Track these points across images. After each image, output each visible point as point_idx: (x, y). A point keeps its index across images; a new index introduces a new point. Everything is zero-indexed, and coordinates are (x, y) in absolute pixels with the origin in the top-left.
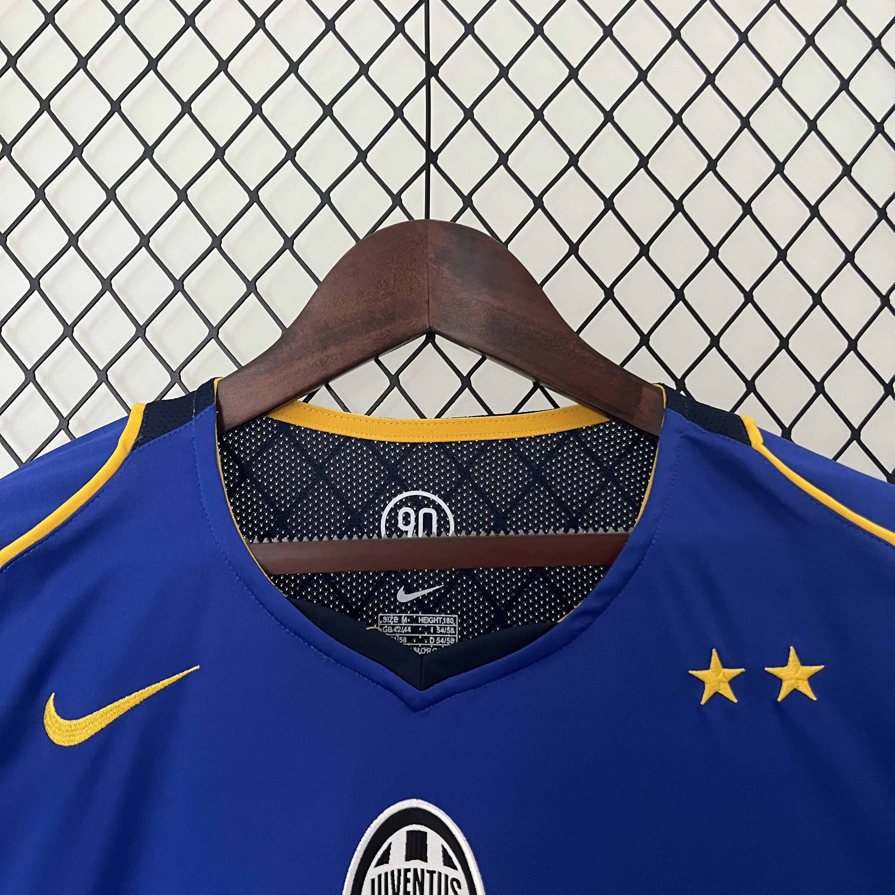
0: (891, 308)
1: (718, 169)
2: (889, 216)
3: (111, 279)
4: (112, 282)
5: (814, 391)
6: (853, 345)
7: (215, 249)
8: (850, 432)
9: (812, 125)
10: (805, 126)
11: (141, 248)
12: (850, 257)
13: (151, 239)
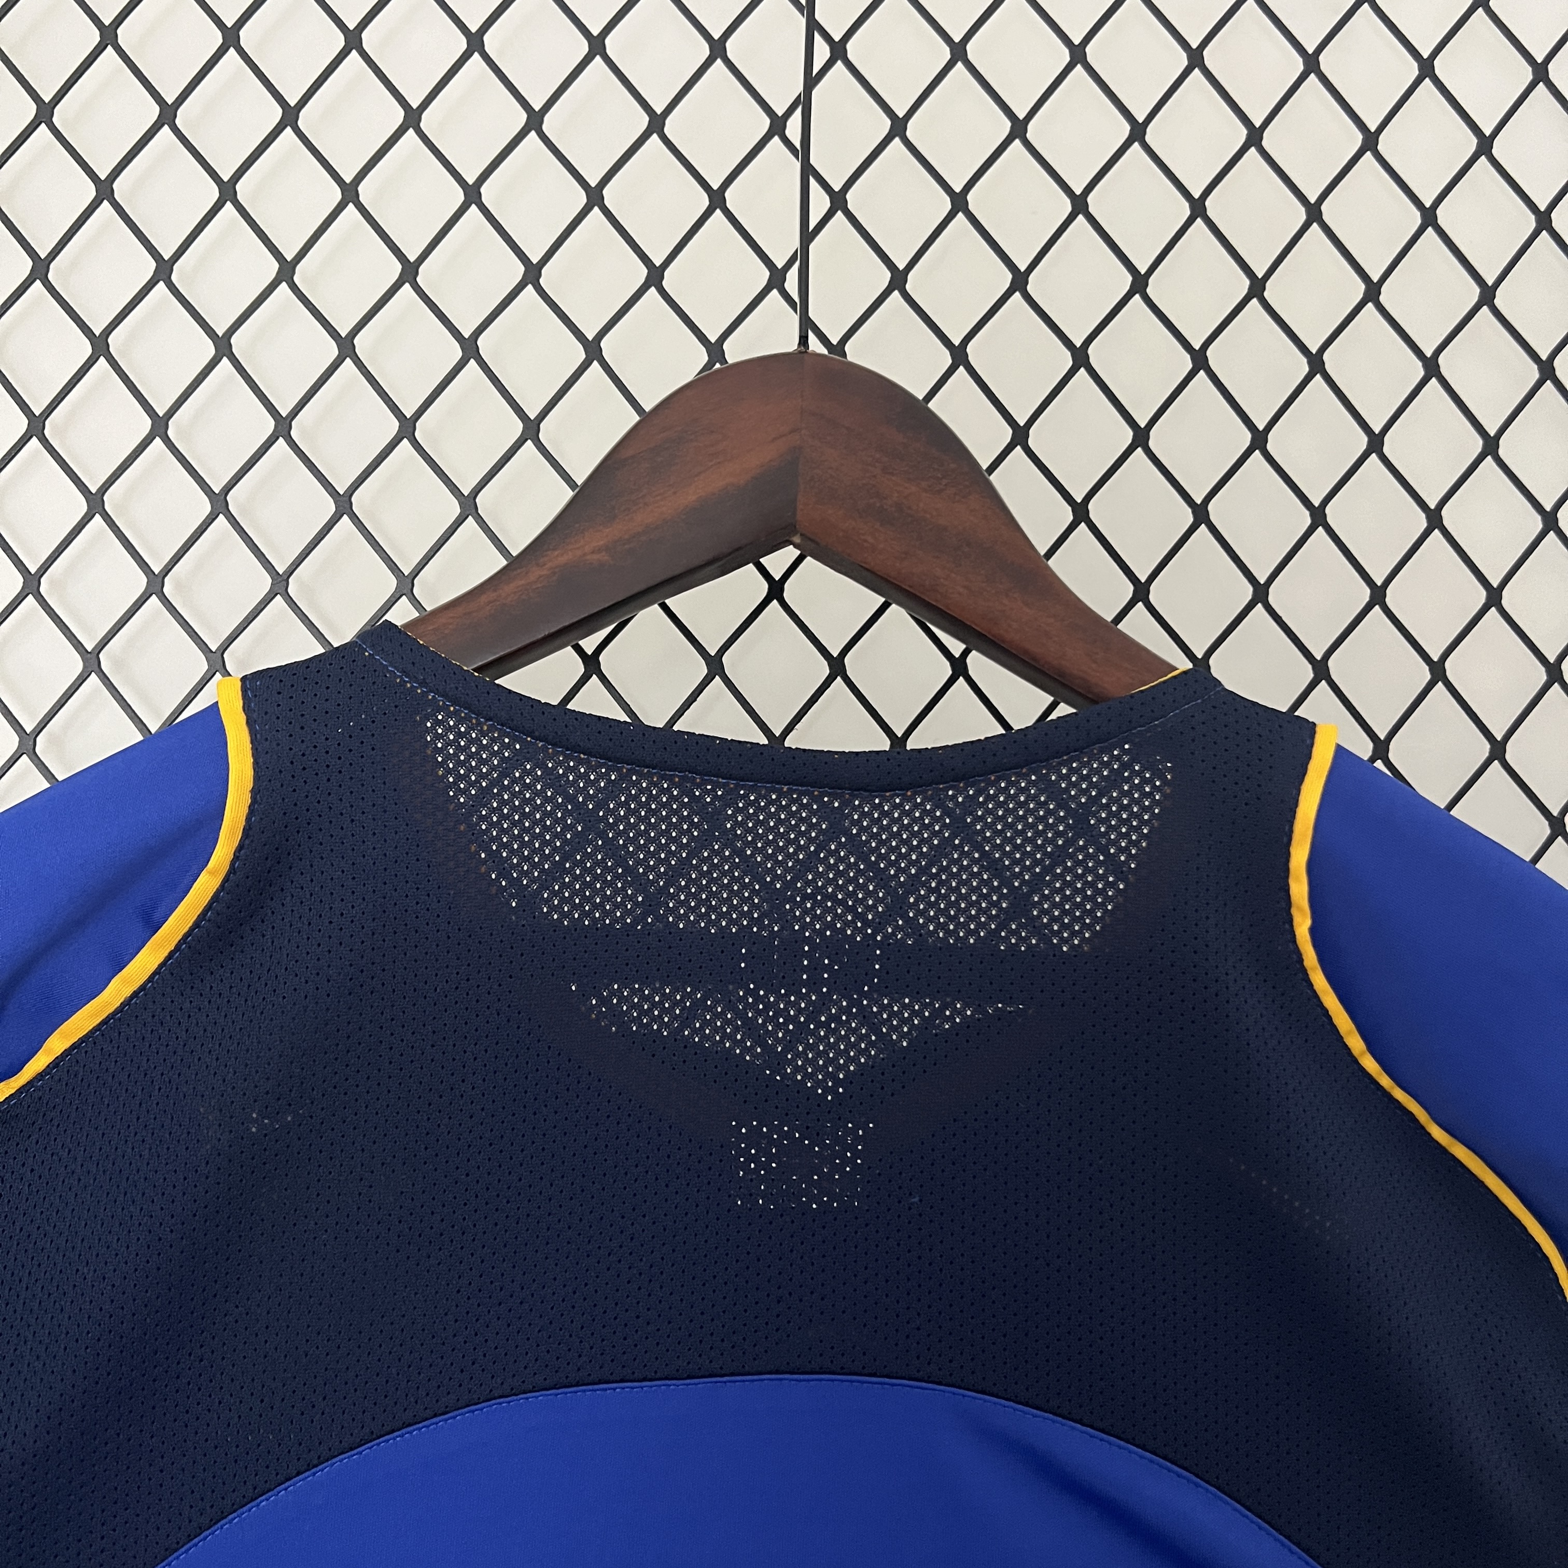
0: (1560, 534)
1: (1266, 294)
2: (1559, 374)
3: (226, 494)
4: (228, 498)
5: (1428, 677)
6: (1494, 597)
7: (405, 441)
8: (1488, 746)
9: (1429, 217)
10: (1416, 219)
11: (278, 438)
12: (1491, 446)
13: (293, 423)
